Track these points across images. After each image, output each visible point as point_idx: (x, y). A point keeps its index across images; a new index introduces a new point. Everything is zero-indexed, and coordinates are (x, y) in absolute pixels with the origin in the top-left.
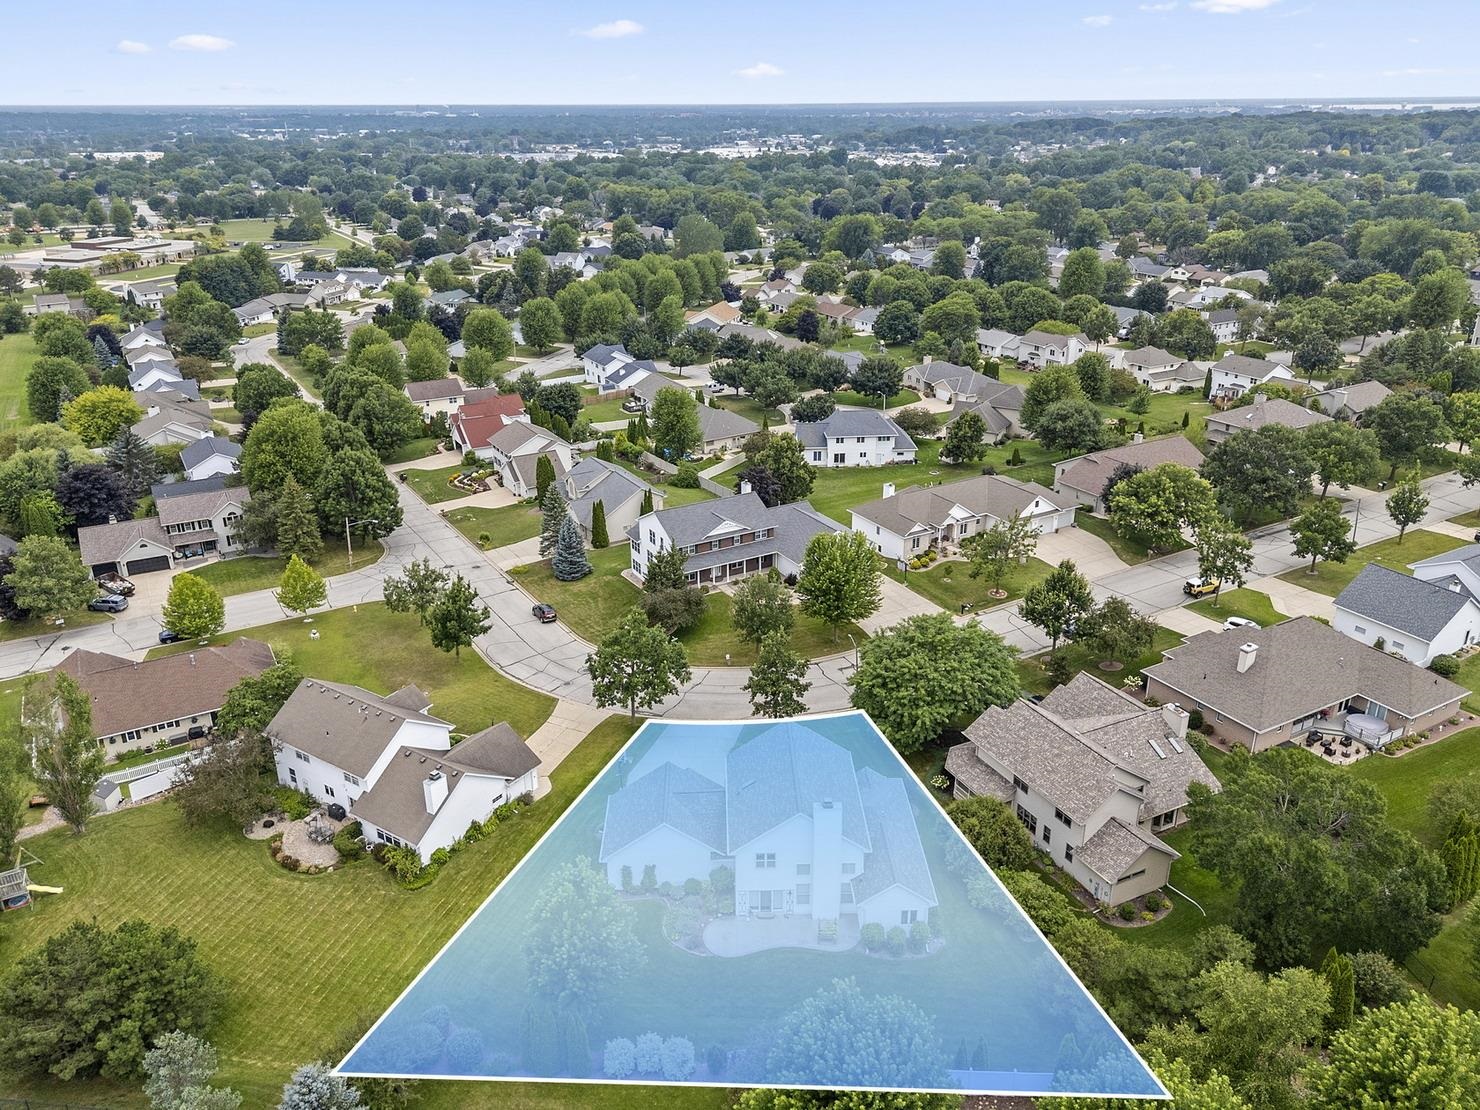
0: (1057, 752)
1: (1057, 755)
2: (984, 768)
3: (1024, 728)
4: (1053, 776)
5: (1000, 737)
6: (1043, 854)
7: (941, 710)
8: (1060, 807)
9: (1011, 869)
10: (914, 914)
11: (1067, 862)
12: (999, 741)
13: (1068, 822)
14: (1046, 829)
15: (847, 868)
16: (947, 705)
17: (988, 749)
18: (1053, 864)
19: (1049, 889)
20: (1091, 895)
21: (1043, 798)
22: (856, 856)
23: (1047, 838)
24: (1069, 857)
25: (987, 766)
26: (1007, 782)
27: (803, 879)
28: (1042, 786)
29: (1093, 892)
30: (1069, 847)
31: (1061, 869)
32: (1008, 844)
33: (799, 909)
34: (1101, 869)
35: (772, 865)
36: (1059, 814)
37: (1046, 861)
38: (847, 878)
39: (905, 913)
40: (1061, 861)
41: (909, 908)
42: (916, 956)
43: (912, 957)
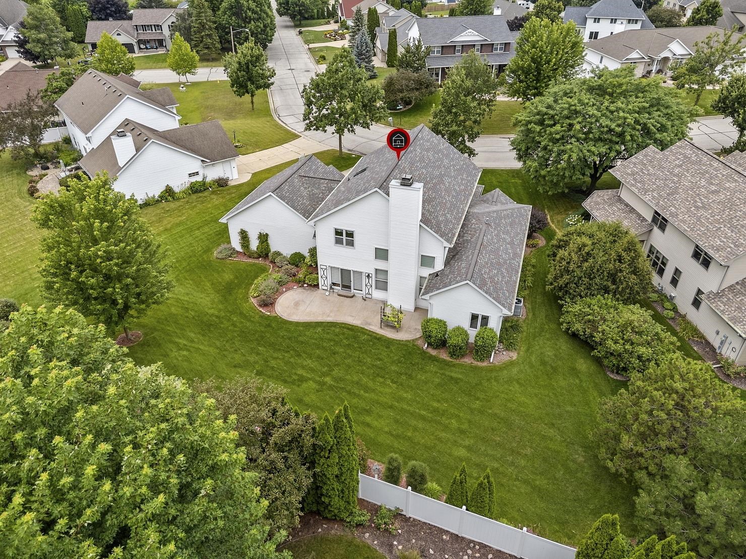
0: (714, 188)
1: (713, 192)
2: (623, 207)
3: (680, 166)
4: (702, 212)
5: (648, 174)
6: (664, 298)
7: (593, 149)
8: (700, 244)
9: (618, 300)
10: (485, 319)
11: (693, 309)
12: (646, 178)
13: (706, 263)
14: (677, 272)
15: (426, 261)
16: (600, 144)
17: (633, 185)
18: (675, 309)
19: (658, 328)
20: (713, 349)
21: (682, 234)
22: (438, 250)
23: (674, 282)
24: (696, 303)
25: (627, 205)
26: (644, 220)
27: (381, 265)
28: (684, 222)
29: (716, 345)
30: (699, 292)
31: (684, 317)
32: (621, 271)
33: (377, 294)
34: (735, 320)
35: (351, 244)
36: (697, 254)
37: (667, 305)
38: (426, 272)
39: (474, 317)
40: (685, 306)
41: (481, 312)
42: (476, 363)
43: (472, 363)
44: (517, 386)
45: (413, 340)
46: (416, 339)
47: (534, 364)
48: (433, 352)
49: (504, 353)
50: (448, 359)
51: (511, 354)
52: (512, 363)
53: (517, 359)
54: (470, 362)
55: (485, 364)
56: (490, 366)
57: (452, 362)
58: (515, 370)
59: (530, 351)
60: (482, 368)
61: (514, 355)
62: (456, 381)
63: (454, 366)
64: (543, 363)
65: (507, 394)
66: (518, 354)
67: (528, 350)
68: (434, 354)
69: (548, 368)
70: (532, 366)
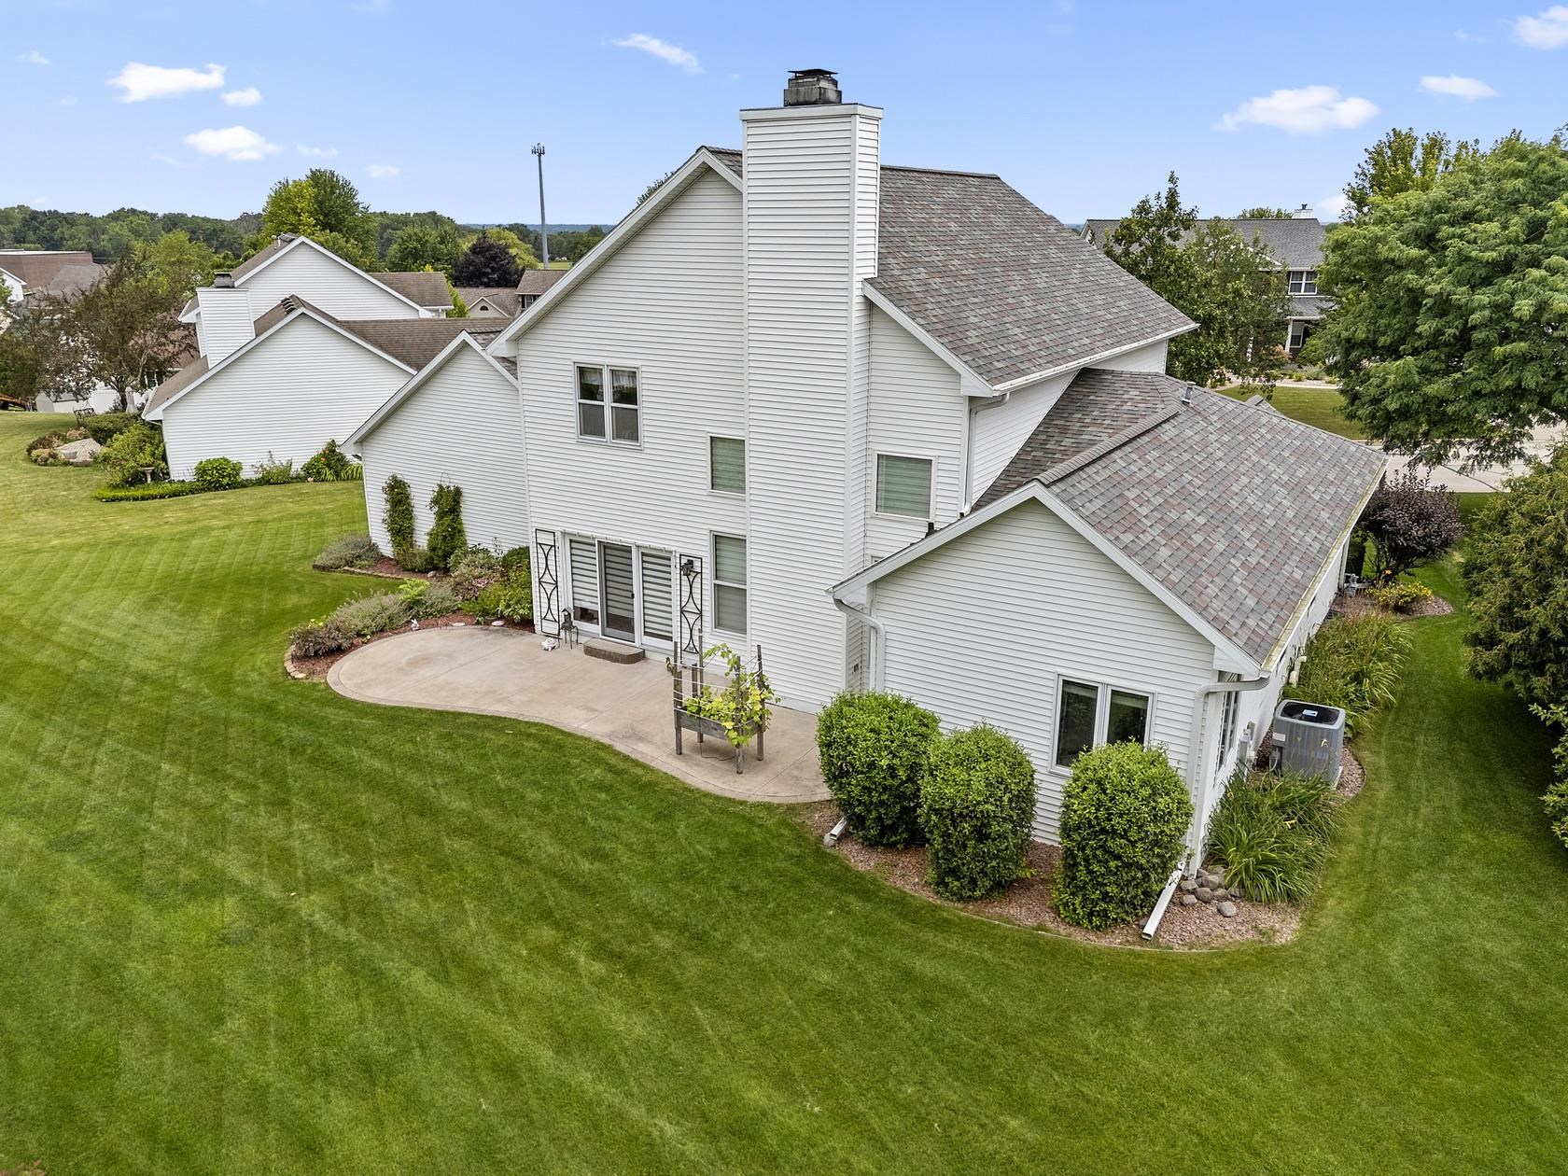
10: (1133, 711)
15: (898, 481)
27: (727, 513)
35: (629, 428)
41: (1110, 675)
42: (1063, 930)
43: (1041, 927)
44: (1283, 1074)
45: (792, 809)
46: (809, 806)
47: (1401, 978)
48: (861, 861)
49: (1230, 908)
50: (927, 896)
51: (1267, 919)
52: (1266, 958)
53: (1299, 943)
54: (1031, 922)
55: (1114, 941)
56: (1138, 955)
57: (935, 908)
58: (1281, 991)
59: (1379, 918)
60: (1087, 960)
61: (1286, 928)
62: (929, 995)
63: (943, 925)
64: (1459, 983)
65: (1213, 1108)
66: (1308, 923)
67: (1364, 914)
68: (861, 868)
69: (1491, 1010)
70: (1383, 986)
